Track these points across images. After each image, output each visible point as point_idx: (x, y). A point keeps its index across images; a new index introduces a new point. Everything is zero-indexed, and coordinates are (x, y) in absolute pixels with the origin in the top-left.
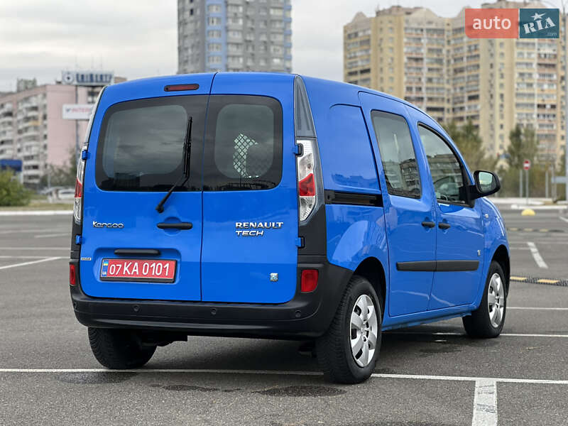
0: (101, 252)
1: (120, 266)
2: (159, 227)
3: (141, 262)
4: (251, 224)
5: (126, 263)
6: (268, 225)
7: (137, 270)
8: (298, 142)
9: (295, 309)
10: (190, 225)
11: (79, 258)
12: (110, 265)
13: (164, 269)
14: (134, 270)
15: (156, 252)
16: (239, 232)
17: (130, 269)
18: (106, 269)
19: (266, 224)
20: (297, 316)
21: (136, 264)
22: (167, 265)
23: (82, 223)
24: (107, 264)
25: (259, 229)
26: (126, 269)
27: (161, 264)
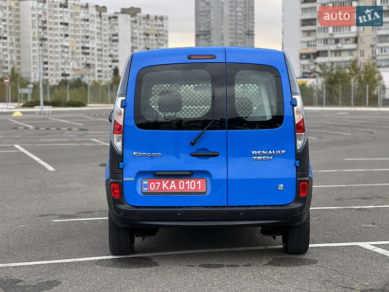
0: (142, 174)
1: (159, 183)
2: (191, 155)
3: (177, 180)
4: (264, 152)
5: (163, 182)
6: (275, 152)
7: (174, 186)
8: (294, 97)
9: (297, 208)
10: (217, 154)
11: (123, 179)
12: (149, 183)
13: (197, 185)
14: (171, 186)
15: (190, 173)
16: (255, 158)
17: (169, 185)
18: (147, 186)
19: (274, 152)
20: (298, 213)
21: (173, 182)
22: (199, 182)
23: (123, 152)
24: (147, 183)
25: (270, 155)
26: (164, 185)
27: (194, 181)
